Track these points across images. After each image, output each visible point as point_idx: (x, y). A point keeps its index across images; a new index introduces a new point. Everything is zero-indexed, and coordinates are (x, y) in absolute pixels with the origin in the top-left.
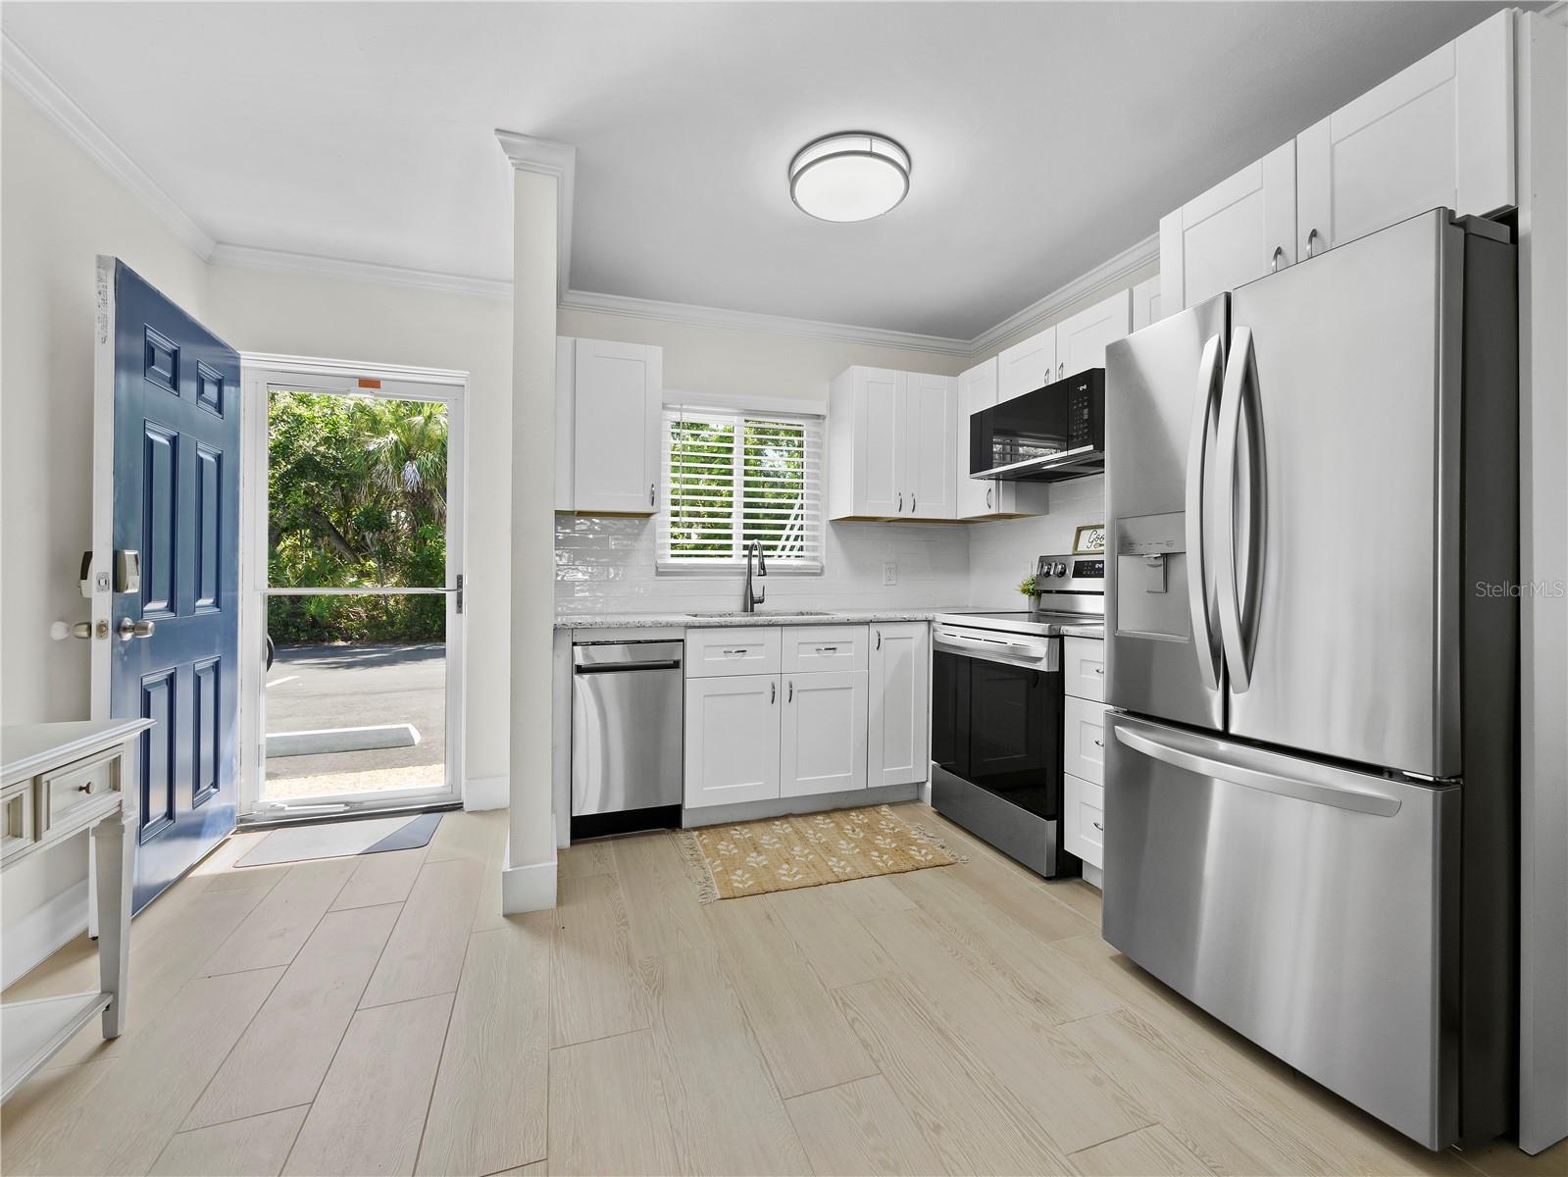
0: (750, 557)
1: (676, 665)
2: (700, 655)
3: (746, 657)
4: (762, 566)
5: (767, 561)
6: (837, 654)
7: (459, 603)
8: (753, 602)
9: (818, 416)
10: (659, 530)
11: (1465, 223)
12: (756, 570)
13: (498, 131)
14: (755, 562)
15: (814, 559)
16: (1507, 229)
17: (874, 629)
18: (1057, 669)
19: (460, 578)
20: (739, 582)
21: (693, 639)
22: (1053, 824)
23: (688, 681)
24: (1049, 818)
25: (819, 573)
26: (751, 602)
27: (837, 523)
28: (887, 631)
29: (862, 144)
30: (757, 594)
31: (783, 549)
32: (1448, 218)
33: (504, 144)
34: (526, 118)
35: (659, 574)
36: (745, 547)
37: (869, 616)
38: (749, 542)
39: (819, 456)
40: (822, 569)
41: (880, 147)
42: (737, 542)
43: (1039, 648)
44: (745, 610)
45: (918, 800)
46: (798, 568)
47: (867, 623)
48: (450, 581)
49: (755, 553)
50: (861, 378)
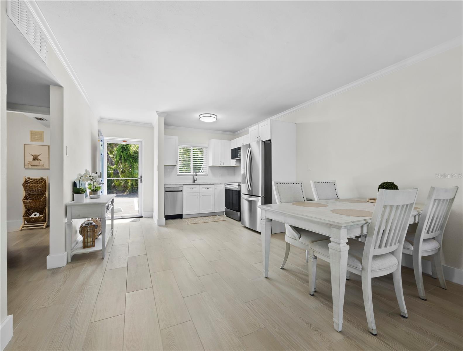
0: (194, 173)
1: (182, 191)
2: (186, 189)
3: (193, 190)
4: (196, 175)
5: (197, 174)
6: (209, 189)
7: (141, 181)
8: (195, 181)
9: (206, 147)
10: (177, 168)
11: (264, 142)
12: (195, 175)
13: (156, 112)
14: (195, 174)
15: (206, 173)
16: (270, 142)
17: (215, 185)
18: (239, 190)
19: (141, 177)
20: (192, 177)
21: (184, 186)
22: (239, 213)
23: (184, 194)
24: (238, 212)
25: (207, 176)
26: (194, 181)
27: (210, 167)
28: (217, 186)
29: (209, 115)
30: (195, 180)
31: (201, 171)
32: (263, 141)
33: (157, 113)
34: (161, 110)
35: (177, 176)
36: (193, 171)
37: (214, 183)
38: (194, 170)
39: (207, 154)
40: (207, 175)
41: (212, 115)
42: (192, 170)
43: (237, 187)
44: (193, 182)
45: (224, 215)
46: (203, 175)
47: (214, 184)
48: (139, 177)
49: (195, 172)
50: (214, 141)
